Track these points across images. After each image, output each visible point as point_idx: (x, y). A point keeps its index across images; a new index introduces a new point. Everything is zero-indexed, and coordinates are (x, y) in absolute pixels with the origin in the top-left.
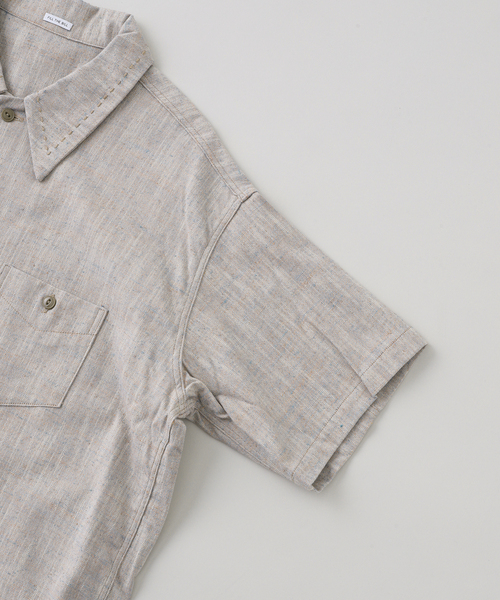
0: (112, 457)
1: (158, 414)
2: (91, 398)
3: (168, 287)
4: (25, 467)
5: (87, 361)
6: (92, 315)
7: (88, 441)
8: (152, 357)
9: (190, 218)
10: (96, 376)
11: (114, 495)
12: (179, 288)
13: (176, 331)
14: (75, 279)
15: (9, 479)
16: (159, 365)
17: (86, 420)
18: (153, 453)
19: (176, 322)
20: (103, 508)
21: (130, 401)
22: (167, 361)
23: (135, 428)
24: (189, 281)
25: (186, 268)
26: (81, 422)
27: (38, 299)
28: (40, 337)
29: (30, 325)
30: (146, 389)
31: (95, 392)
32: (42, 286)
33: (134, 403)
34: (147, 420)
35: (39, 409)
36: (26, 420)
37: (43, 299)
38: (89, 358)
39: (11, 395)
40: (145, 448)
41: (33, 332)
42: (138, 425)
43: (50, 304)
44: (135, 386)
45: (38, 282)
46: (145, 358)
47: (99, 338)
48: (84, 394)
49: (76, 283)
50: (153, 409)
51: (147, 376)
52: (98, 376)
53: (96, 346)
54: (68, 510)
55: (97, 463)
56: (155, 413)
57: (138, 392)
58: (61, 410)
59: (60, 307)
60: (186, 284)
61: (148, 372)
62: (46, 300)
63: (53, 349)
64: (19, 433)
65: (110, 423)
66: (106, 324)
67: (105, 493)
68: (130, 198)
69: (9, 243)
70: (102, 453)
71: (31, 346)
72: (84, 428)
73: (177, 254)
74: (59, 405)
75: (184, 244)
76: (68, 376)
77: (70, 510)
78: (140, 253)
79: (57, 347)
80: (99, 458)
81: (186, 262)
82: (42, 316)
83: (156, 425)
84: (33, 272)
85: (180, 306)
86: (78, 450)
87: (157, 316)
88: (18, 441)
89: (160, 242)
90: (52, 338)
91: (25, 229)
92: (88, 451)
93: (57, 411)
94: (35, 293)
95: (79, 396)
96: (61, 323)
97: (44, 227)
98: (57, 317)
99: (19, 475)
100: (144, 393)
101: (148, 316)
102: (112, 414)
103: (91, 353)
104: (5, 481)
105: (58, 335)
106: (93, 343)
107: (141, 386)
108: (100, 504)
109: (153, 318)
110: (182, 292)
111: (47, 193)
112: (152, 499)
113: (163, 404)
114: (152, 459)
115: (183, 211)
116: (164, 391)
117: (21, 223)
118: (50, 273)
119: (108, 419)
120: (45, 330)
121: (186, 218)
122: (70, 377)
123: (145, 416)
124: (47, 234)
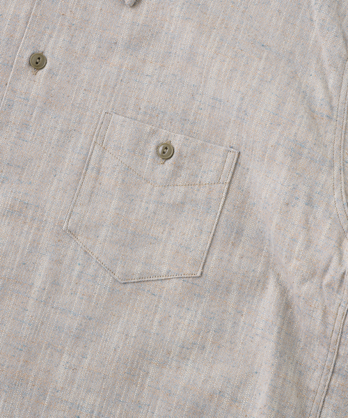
0: (276, 329)
1: (331, 272)
2: (236, 260)
3: (312, 114)
4: (169, 353)
5: (223, 216)
6: (220, 160)
7: (241, 313)
8: (310, 202)
9: (322, 27)
10: (237, 233)
11: (287, 374)
12: (325, 113)
13: (332, 167)
14: (191, 118)
15: (152, 370)
16: (319, 212)
17: (234, 287)
18: (330, 319)
19: (329, 156)
20: (277, 394)
21: (289, 258)
22: (328, 204)
23: (301, 291)
24: (335, 103)
25: (326, 88)
26: (228, 291)
27: (152, 148)
28: (162, 194)
29: (147, 181)
30: (309, 243)
31: (239, 252)
32: (153, 132)
33: (294, 261)
34: (316, 280)
35: (175, 281)
36: (160, 296)
37: (157, 148)
38: (225, 212)
39: (138, 269)
40: (318, 315)
41: (152, 189)
42: (305, 288)
43: (166, 152)
44: (294, 240)
45: (148, 128)
46: (301, 204)
47: (234, 186)
48: (226, 256)
49: (194, 123)
50: (322, 265)
51: (307, 226)
52: (240, 232)
53: (231, 196)
54: (232, 400)
55: (257, 339)
56: (325, 270)
57: (298, 247)
58: (202, 280)
59: (180, 155)
60: (332, 108)
61: (307, 221)
62: (161, 149)
63: (179, 206)
64: (155, 313)
65: (264, 288)
66: (239, 169)
67: (277, 375)
68: (243, 12)
69: (105, 86)
70: (262, 325)
71: (152, 207)
72: (233, 297)
73: (312, 73)
74: (199, 274)
75: (319, 60)
76: (204, 237)
77: (234, 400)
78: (270, 77)
79: (183, 203)
80: (259, 332)
81: (325, 82)
82: (160, 168)
83: (329, 285)
84: (140, 117)
85: (329, 136)
86: (230, 325)
87: (306, 151)
88: (156, 323)
89: (289, 61)
90: (177, 193)
91: (121, 66)
92: (242, 324)
93: (197, 281)
94: (147, 142)
95: (221, 259)
96: (184, 174)
97: (144, 61)
98: (178, 167)
99: (163, 364)
100: (307, 248)
101: (296, 152)
102: (265, 275)
103: (226, 206)
104: (148, 373)
105: (183, 189)
106: (227, 193)
107: (301, 239)
108: (274, 389)
109: (301, 154)
110: (330, 118)
111: (141, 19)
112: (335, 375)
113: (336, 259)
114: (330, 327)
115: (311, 20)
116: (333, 243)
117: (116, 59)
118: (161, 115)
119: (261, 283)
120: (166, 186)
121: (317, 27)
122: (205, 238)
123: (313, 275)
124: (149, 69)
